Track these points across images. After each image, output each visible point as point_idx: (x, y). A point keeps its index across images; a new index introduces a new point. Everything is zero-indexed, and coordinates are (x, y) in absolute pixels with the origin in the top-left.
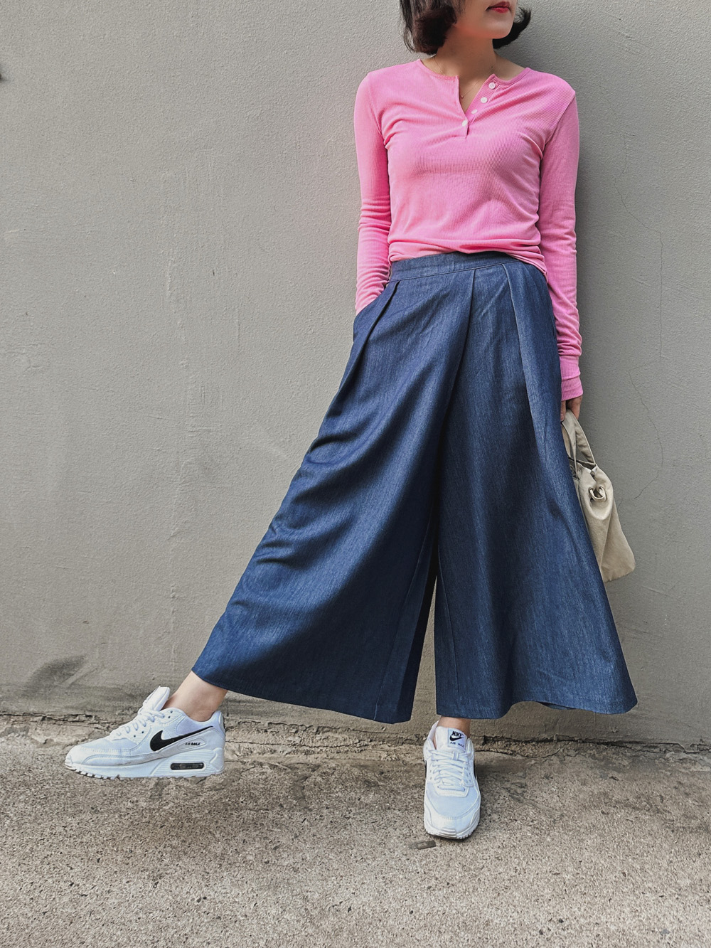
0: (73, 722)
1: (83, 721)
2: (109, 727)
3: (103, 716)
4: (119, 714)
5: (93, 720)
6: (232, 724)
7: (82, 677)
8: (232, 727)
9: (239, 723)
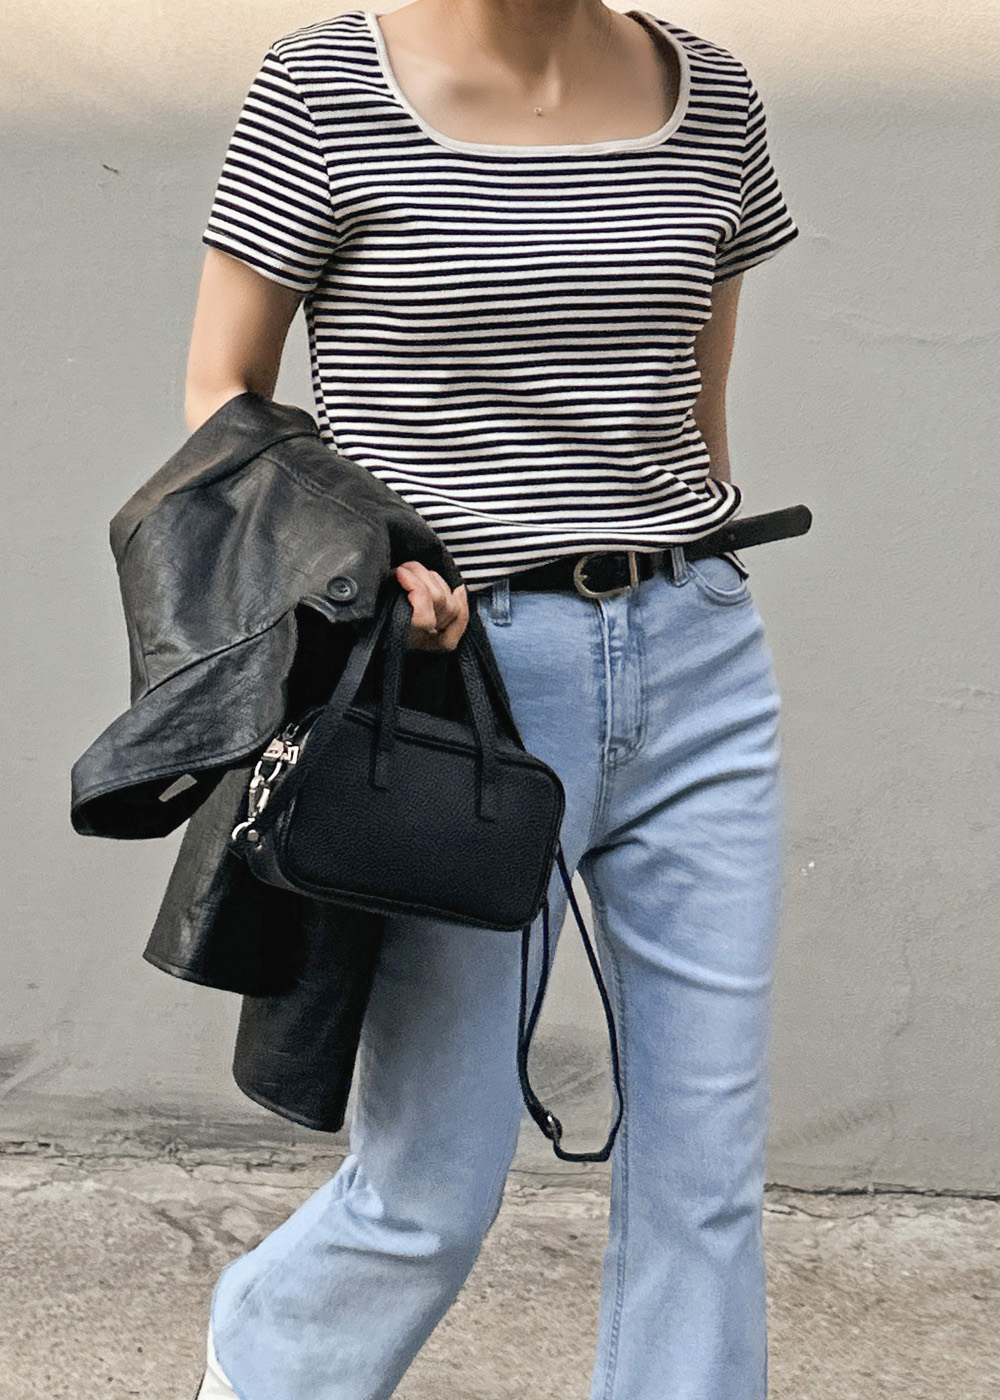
0: (16, 1154)
1: (34, 1153)
2: (81, 1164)
3: (68, 1145)
4: (99, 1142)
5: (51, 1151)
6: (301, 1159)
7: (30, 1080)
8: (302, 1165)
9: (314, 1158)
